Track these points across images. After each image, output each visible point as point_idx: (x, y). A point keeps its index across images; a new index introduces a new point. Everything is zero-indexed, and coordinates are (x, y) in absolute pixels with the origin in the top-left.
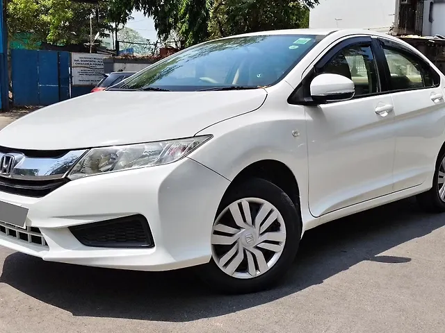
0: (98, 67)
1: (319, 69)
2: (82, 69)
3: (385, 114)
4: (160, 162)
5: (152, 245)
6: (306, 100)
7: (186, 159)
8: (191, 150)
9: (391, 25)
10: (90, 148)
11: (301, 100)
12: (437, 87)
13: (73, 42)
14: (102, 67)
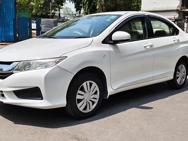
0: (52, 24)
1: (117, 29)
2: (45, 25)
3: (149, 47)
4: (46, 67)
5: (42, 99)
6: (110, 42)
7: (55, 66)
8: (58, 62)
9: (178, 5)
10: (21, 61)
11: (108, 42)
12: (177, 35)
13: (44, 13)
14: (53, 24)
